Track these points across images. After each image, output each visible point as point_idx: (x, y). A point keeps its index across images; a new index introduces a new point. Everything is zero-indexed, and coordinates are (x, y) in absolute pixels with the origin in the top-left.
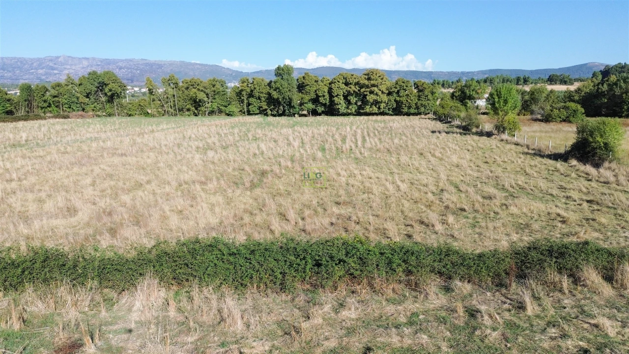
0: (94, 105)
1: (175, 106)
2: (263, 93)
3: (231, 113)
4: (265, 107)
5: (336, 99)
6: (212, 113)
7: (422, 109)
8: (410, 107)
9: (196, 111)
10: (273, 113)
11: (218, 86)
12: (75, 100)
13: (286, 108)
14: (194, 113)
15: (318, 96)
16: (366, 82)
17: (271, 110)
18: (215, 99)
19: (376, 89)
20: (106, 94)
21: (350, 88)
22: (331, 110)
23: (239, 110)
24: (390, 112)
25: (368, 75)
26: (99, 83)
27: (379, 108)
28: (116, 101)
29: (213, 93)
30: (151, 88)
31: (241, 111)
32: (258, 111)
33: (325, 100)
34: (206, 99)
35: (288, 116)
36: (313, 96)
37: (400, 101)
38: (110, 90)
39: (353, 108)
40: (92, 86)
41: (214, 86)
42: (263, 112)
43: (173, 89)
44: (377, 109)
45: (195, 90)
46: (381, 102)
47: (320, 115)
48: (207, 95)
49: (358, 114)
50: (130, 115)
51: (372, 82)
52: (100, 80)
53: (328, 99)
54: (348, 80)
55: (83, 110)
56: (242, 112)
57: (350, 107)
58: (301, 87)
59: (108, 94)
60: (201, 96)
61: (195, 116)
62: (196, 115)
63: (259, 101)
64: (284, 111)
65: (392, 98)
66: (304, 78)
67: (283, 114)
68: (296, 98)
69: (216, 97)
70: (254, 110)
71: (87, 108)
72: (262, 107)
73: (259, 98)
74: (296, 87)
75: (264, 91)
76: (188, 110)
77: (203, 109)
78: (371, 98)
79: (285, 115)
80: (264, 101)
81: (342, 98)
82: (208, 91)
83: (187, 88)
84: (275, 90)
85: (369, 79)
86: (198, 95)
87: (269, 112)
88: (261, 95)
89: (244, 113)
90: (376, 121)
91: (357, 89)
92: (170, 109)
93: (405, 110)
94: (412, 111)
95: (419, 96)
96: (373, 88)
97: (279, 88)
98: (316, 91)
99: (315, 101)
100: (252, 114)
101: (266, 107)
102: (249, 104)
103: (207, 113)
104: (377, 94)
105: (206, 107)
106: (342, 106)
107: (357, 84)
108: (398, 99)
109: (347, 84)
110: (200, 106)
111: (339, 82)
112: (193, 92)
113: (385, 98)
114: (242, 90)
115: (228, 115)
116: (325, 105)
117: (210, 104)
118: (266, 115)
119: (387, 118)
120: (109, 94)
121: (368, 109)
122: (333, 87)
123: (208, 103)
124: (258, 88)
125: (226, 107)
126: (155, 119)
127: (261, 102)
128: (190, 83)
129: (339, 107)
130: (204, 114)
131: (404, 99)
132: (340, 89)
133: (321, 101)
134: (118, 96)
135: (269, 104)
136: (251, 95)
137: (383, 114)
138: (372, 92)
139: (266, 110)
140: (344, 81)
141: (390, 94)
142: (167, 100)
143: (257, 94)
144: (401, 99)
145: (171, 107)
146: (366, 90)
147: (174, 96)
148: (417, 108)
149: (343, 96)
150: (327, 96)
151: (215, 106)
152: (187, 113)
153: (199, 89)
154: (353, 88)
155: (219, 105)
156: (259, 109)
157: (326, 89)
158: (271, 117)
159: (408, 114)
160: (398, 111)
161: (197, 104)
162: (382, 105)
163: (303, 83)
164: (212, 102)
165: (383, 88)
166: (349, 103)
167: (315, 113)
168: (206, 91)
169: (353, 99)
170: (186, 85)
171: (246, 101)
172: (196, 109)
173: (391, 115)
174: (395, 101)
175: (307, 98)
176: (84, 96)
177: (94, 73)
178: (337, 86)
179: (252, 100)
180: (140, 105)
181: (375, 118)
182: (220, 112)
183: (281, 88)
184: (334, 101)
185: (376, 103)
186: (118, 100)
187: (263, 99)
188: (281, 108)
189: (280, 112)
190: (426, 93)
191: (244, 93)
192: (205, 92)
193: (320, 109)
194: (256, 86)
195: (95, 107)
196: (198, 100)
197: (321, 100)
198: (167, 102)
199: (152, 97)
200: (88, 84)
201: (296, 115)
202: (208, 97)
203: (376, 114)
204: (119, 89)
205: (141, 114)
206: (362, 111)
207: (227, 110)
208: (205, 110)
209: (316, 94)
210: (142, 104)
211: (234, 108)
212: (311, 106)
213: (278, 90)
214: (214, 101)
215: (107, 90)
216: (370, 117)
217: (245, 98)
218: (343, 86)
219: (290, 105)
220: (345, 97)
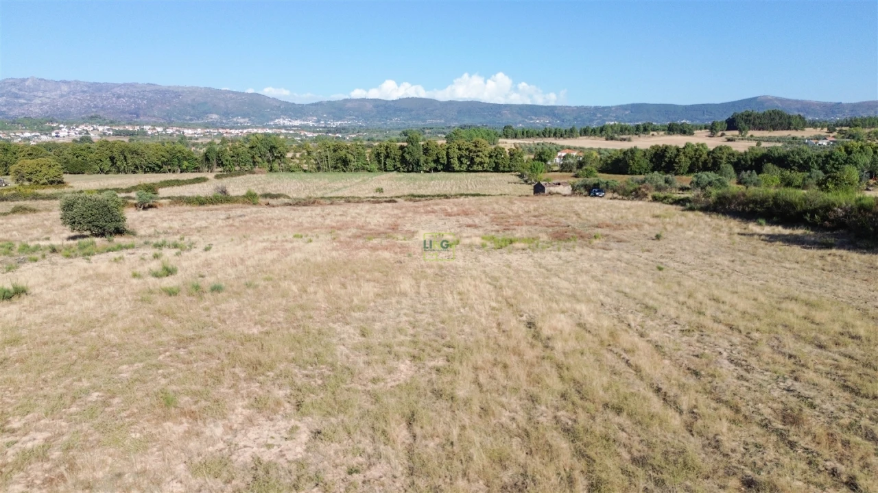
1: (328, 164)
2: (396, 154)
3: (372, 170)
4: (399, 166)
6: (357, 170)
7: (513, 168)
8: (504, 167)
9: (344, 169)
10: (404, 170)
11: (360, 149)
13: (415, 166)
15: (438, 158)
16: (474, 148)
17: (403, 168)
18: (359, 159)
19: (480, 154)
21: (462, 152)
22: (448, 168)
23: (377, 168)
24: (491, 170)
25: (475, 143)
27: (483, 167)
29: (357, 154)
32: (393, 169)
33: (444, 160)
34: (353, 160)
35: (416, 172)
36: (435, 158)
37: (498, 162)
39: (465, 167)
42: (397, 169)
43: (327, 151)
44: (481, 168)
45: (344, 153)
46: (485, 163)
47: (440, 171)
48: (354, 156)
49: (468, 171)
50: (291, 172)
51: (478, 148)
53: (446, 160)
54: (461, 147)
56: (380, 169)
57: (462, 166)
58: (426, 151)
60: (351, 157)
62: (344, 172)
64: (413, 168)
65: (492, 160)
66: (427, 144)
67: (412, 171)
68: (423, 158)
70: (390, 168)
72: (396, 166)
73: (394, 159)
74: (422, 151)
75: (398, 153)
76: (337, 167)
77: (350, 166)
78: (477, 160)
79: (414, 172)
81: (456, 159)
84: (407, 153)
85: (476, 146)
86: (346, 156)
87: (401, 169)
88: (396, 157)
89: (381, 170)
90: (481, 177)
91: (467, 153)
92: (324, 167)
93: (502, 169)
94: (506, 169)
95: (511, 159)
96: (478, 153)
98: (437, 154)
99: (437, 161)
100: (388, 171)
102: (385, 164)
103: (353, 170)
104: (481, 157)
106: (456, 165)
107: (467, 149)
108: (496, 161)
109: (460, 149)
110: (348, 165)
111: (454, 148)
112: (341, 153)
113: (487, 160)
114: (380, 152)
115: (369, 171)
116: (443, 164)
117: (356, 163)
118: (399, 171)
119: (488, 174)
121: (475, 167)
122: (449, 151)
123: (354, 162)
124: (393, 151)
125: (367, 165)
127: (395, 162)
128: (338, 147)
129: (454, 166)
130: (351, 171)
131: (500, 161)
132: (455, 153)
133: (441, 162)
135: (402, 163)
136: (387, 156)
137: (486, 171)
138: (478, 156)
139: (399, 168)
140: (458, 147)
141: (491, 157)
142: (322, 160)
143: (392, 156)
145: (325, 165)
146: (474, 154)
147: (327, 157)
148: (510, 167)
150: (445, 158)
151: (359, 164)
152: (337, 170)
154: (464, 153)
155: (362, 164)
156: (394, 167)
157: (445, 153)
158: (403, 173)
159: (503, 172)
160: (496, 169)
161: (346, 163)
162: (485, 165)
163: (427, 148)
165: (486, 153)
166: (461, 163)
167: (436, 170)
168: (353, 153)
169: (464, 160)
170: (335, 149)
171: (383, 161)
172: (345, 166)
173: (492, 172)
174: (494, 162)
175: (430, 159)
178: (452, 150)
179: (387, 160)
181: (480, 174)
182: (363, 169)
183: (412, 152)
184: (451, 161)
185: (481, 163)
187: (397, 160)
188: (411, 166)
189: (410, 169)
190: (516, 157)
191: (382, 155)
192: (351, 154)
193: (440, 167)
194: (391, 150)
196: (346, 160)
197: (441, 160)
198: (322, 162)
199: (309, 157)
201: (422, 172)
202: (354, 158)
203: (481, 171)
205: (300, 171)
206: (471, 169)
207: (369, 167)
208: (352, 167)
209: (437, 156)
210: (301, 163)
211: (375, 166)
212: (433, 165)
213: (409, 153)
216: (477, 174)
217: (382, 158)
218: (457, 151)
219: (418, 163)
220: (459, 159)
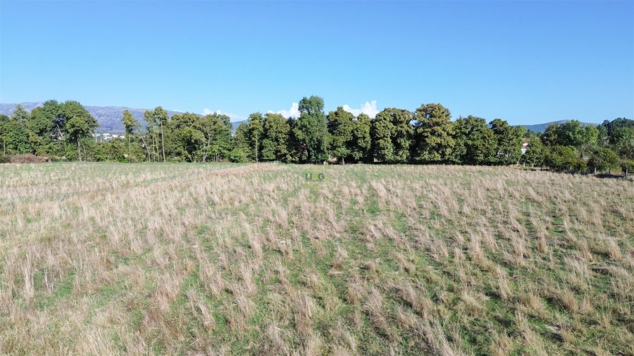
0: (48, 146)
1: (161, 148)
2: (281, 132)
3: (237, 158)
4: (284, 151)
5: (381, 141)
6: (209, 159)
7: (505, 157)
8: (487, 154)
9: (189, 156)
10: (294, 159)
11: (220, 123)
12: (25, 138)
13: (312, 153)
14: (187, 158)
15: (356, 138)
16: (425, 120)
17: (291, 155)
18: (216, 140)
19: (439, 129)
20: (67, 131)
21: (402, 127)
22: (372, 155)
23: (247, 154)
24: (457, 160)
25: (426, 110)
26: (59, 116)
27: (443, 155)
28: (81, 140)
29: (213, 132)
30: (130, 123)
31: (249, 156)
32: (274, 157)
33: (366, 143)
34: (204, 140)
35: (315, 163)
36: (350, 138)
37: (473, 145)
38: (73, 126)
39: (404, 154)
40: (48, 120)
41: (215, 123)
42: (281, 158)
43: (160, 125)
44: (439, 156)
45: (191, 129)
46: (445, 147)
47: (356, 162)
48: (206, 134)
49: (411, 161)
50: (98, 160)
51: (434, 119)
52: (60, 112)
53: (370, 142)
54: (398, 117)
55: (34, 152)
56: (251, 158)
57: (401, 153)
58: (333, 126)
59: (69, 130)
60: (198, 135)
61: (188, 161)
62: (190, 161)
63: (276, 144)
64: (310, 156)
65: (461, 142)
66: (336, 114)
67: (308, 161)
68: (327, 139)
69: (218, 137)
70: (269, 155)
71: (40, 149)
72: (280, 151)
73: (277, 140)
74: (326, 126)
75: (284, 130)
76: (179, 154)
77: (199, 152)
78: (432, 141)
79: (310, 162)
80: (283, 144)
81: (390, 141)
82: (207, 129)
83: (178, 126)
84: (300, 129)
86: (194, 134)
87: (290, 158)
88: (280, 135)
89: (253, 159)
91: (411, 129)
92: (154, 152)
93: (481, 158)
94: (491, 159)
95: (499, 140)
96: (436, 128)
97: (305, 126)
98: (352, 132)
99: (352, 144)
100: (265, 161)
101: (286, 151)
102: (261, 148)
103: (204, 158)
104: (440, 135)
105: (203, 151)
106: (389, 153)
108: (470, 142)
109: (396, 122)
110: (195, 149)
111: (385, 119)
112: (186, 130)
113: (452, 142)
114: (253, 129)
115: (233, 161)
116: (363, 149)
117: (209, 146)
118: (285, 161)
119: (451, 167)
120: (71, 131)
121: (426, 156)
122: (377, 126)
123: (207, 145)
124: (275, 127)
125: (230, 150)
126: (133, 165)
127: (279, 145)
128: (182, 120)
129: (386, 152)
130: (200, 159)
131: (478, 143)
132: (387, 129)
133: (360, 145)
134: (84, 134)
135: (289, 148)
136: (264, 135)
137: (447, 162)
138: (433, 133)
139: (285, 155)
140: (392, 119)
141: (458, 135)
142: (150, 140)
143: (274, 135)
144: (476, 143)
145: (156, 149)
146: (427, 130)
147: (160, 135)
149: (391, 138)
150: (368, 138)
151: (216, 148)
152: (176, 158)
153: (195, 127)
154: (404, 129)
155: (220, 148)
156: (276, 154)
157: (367, 129)
158: (291, 164)
159: (486, 163)
160: (469, 158)
161: (191, 146)
162: (448, 151)
163: (336, 120)
164: (211, 144)
165: (449, 127)
166: (398, 147)
167: (350, 160)
168: (205, 129)
169: (405, 143)
170: (176, 123)
171: (257, 144)
172: (190, 152)
173: (458, 164)
174: (466, 145)
175: (341, 140)
176: (36, 133)
177: (53, 103)
178: (383, 125)
179: (265, 141)
180: (113, 146)
182: (222, 156)
183: (308, 126)
184: (379, 144)
185: (439, 147)
186: (83, 140)
187: (282, 141)
188: (306, 152)
189: (304, 158)
191: (255, 132)
192: (203, 131)
193: (358, 155)
194: (272, 124)
195: (50, 148)
196: (193, 141)
197: (361, 142)
198: (151, 143)
199: (130, 136)
200: (44, 117)
201: (325, 163)
202: (206, 137)
203: (439, 162)
204: (86, 125)
205: (114, 159)
206: (417, 159)
207: (233, 154)
208: (202, 153)
209: (354, 136)
210: (116, 146)
211: (241, 152)
212: (344, 151)
213: (304, 129)
214: (214, 142)
215: (68, 126)
216: (429, 167)
217: (256, 139)
218: (391, 125)
219: (318, 149)
220: (394, 140)
